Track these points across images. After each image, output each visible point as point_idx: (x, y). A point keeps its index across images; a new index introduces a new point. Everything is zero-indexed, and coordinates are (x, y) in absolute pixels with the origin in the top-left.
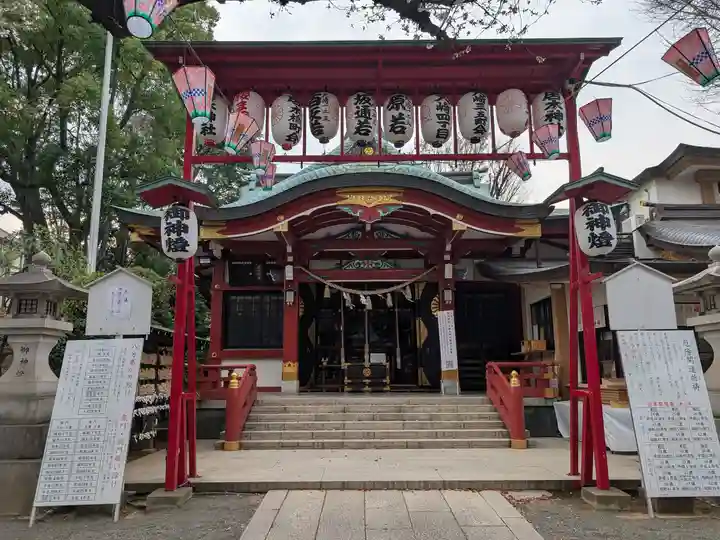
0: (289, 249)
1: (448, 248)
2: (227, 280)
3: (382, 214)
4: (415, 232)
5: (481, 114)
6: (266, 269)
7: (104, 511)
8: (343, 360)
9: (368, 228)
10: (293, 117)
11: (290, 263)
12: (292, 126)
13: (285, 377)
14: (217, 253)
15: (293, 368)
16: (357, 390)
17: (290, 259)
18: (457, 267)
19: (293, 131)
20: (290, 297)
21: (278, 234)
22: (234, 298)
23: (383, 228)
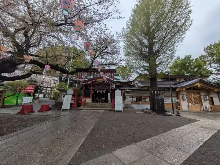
7: (68, 110)
8: (98, 99)
9: (101, 83)
11: (91, 87)
15: (91, 99)
20: (91, 91)
21: (89, 83)
22: (85, 90)
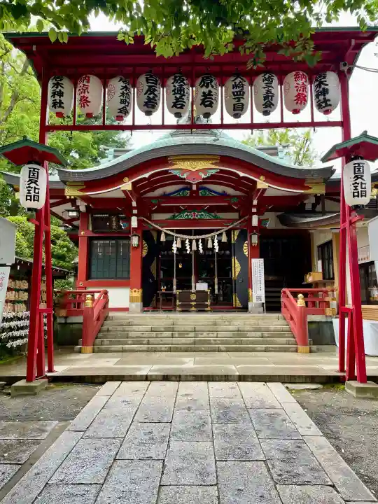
0: (134, 204)
1: (255, 202)
2: (91, 229)
3: (203, 176)
4: (230, 191)
5: (268, 91)
6: (118, 219)
8: (175, 287)
9: (194, 188)
10: (123, 94)
11: (135, 215)
12: (123, 102)
13: (132, 300)
14: (83, 209)
15: (138, 293)
16: (186, 309)
17: (135, 212)
18: (262, 217)
19: (123, 105)
20: (135, 241)
21: (124, 191)
22: (96, 242)
23: (205, 188)
